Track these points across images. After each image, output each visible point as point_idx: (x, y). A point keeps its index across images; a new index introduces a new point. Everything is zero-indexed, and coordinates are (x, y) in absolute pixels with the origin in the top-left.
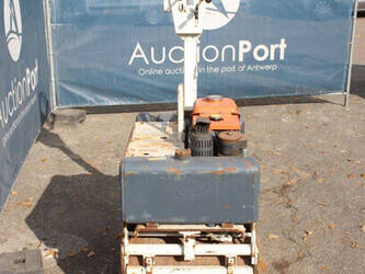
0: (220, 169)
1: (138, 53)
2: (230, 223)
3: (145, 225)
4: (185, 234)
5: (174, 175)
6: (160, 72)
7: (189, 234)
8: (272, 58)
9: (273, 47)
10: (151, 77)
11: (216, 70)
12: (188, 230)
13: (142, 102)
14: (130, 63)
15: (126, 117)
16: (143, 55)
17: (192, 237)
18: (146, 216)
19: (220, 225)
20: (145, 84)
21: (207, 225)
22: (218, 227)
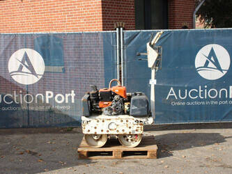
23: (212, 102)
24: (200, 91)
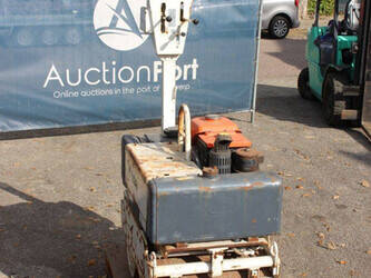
0: (248, 185)
1: (54, 75)
2: (254, 237)
3: (174, 245)
4: (214, 251)
5: (205, 193)
6: (76, 94)
7: (218, 250)
8: (185, 78)
9: (186, 67)
10: (67, 99)
11: (132, 91)
12: (216, 247)
13: (57, 126)
14: (45, 85)
15: (40, 142)
16: (58, 78)
17: (220, 253)
18: (177, 236)
19: (246, 239)
20: (60, 107)
21: (233, 240)
22: (243, 242)
23: (125, 90)
24: (105, 71)
